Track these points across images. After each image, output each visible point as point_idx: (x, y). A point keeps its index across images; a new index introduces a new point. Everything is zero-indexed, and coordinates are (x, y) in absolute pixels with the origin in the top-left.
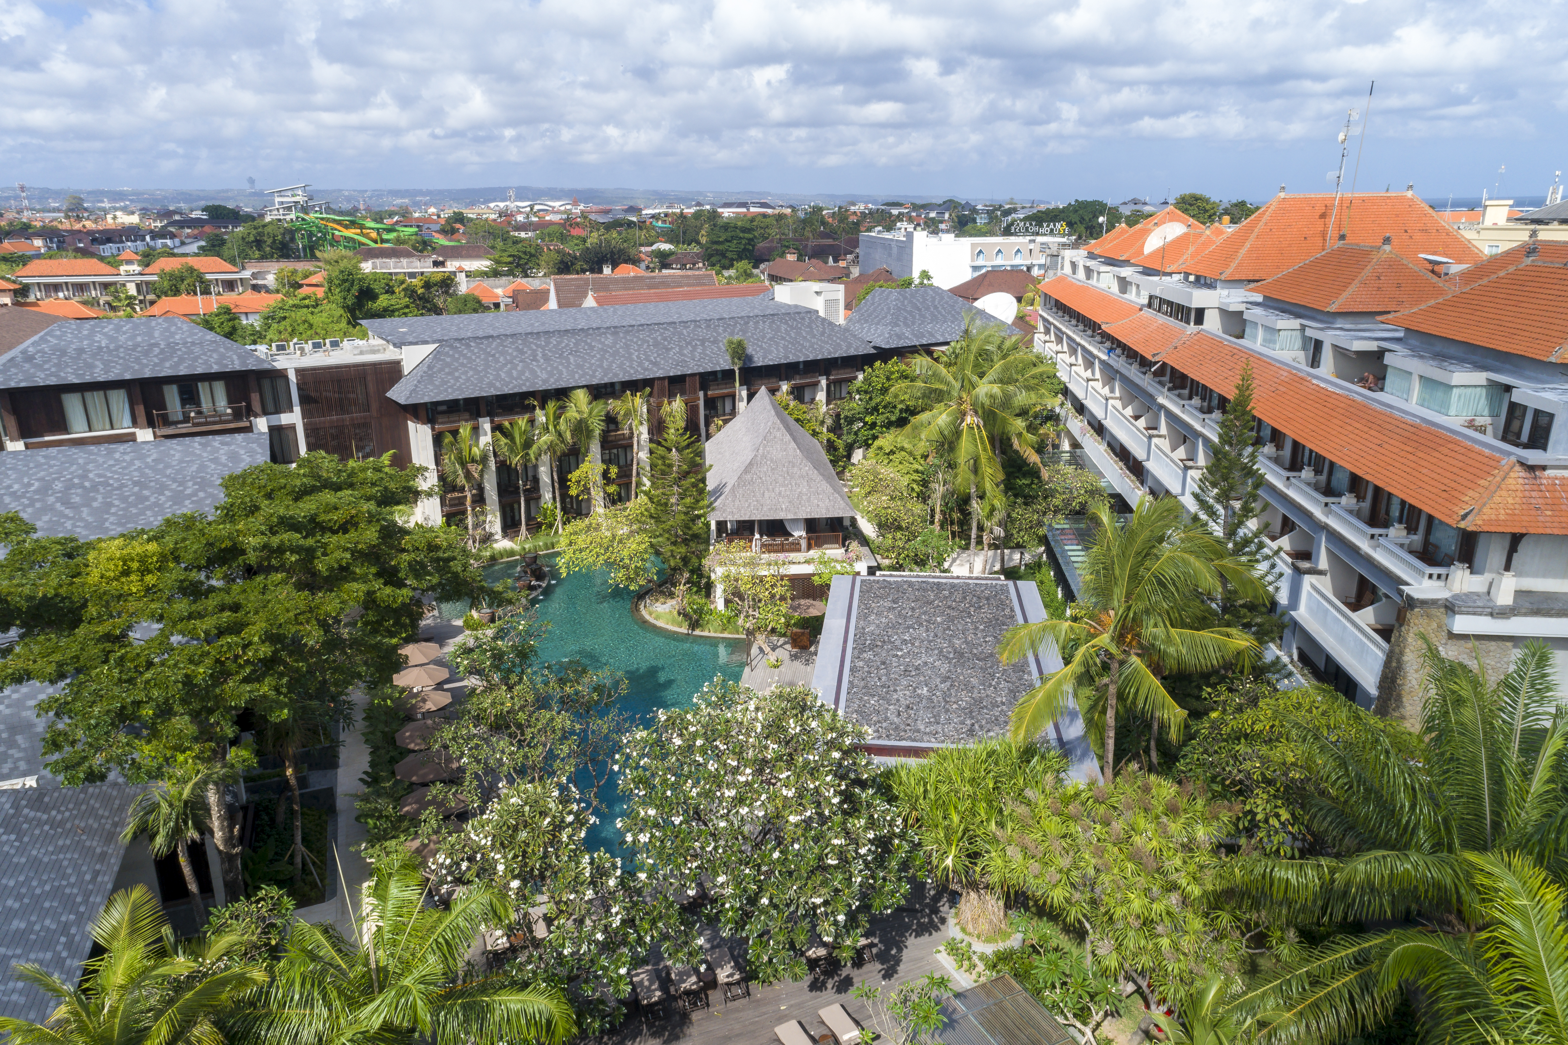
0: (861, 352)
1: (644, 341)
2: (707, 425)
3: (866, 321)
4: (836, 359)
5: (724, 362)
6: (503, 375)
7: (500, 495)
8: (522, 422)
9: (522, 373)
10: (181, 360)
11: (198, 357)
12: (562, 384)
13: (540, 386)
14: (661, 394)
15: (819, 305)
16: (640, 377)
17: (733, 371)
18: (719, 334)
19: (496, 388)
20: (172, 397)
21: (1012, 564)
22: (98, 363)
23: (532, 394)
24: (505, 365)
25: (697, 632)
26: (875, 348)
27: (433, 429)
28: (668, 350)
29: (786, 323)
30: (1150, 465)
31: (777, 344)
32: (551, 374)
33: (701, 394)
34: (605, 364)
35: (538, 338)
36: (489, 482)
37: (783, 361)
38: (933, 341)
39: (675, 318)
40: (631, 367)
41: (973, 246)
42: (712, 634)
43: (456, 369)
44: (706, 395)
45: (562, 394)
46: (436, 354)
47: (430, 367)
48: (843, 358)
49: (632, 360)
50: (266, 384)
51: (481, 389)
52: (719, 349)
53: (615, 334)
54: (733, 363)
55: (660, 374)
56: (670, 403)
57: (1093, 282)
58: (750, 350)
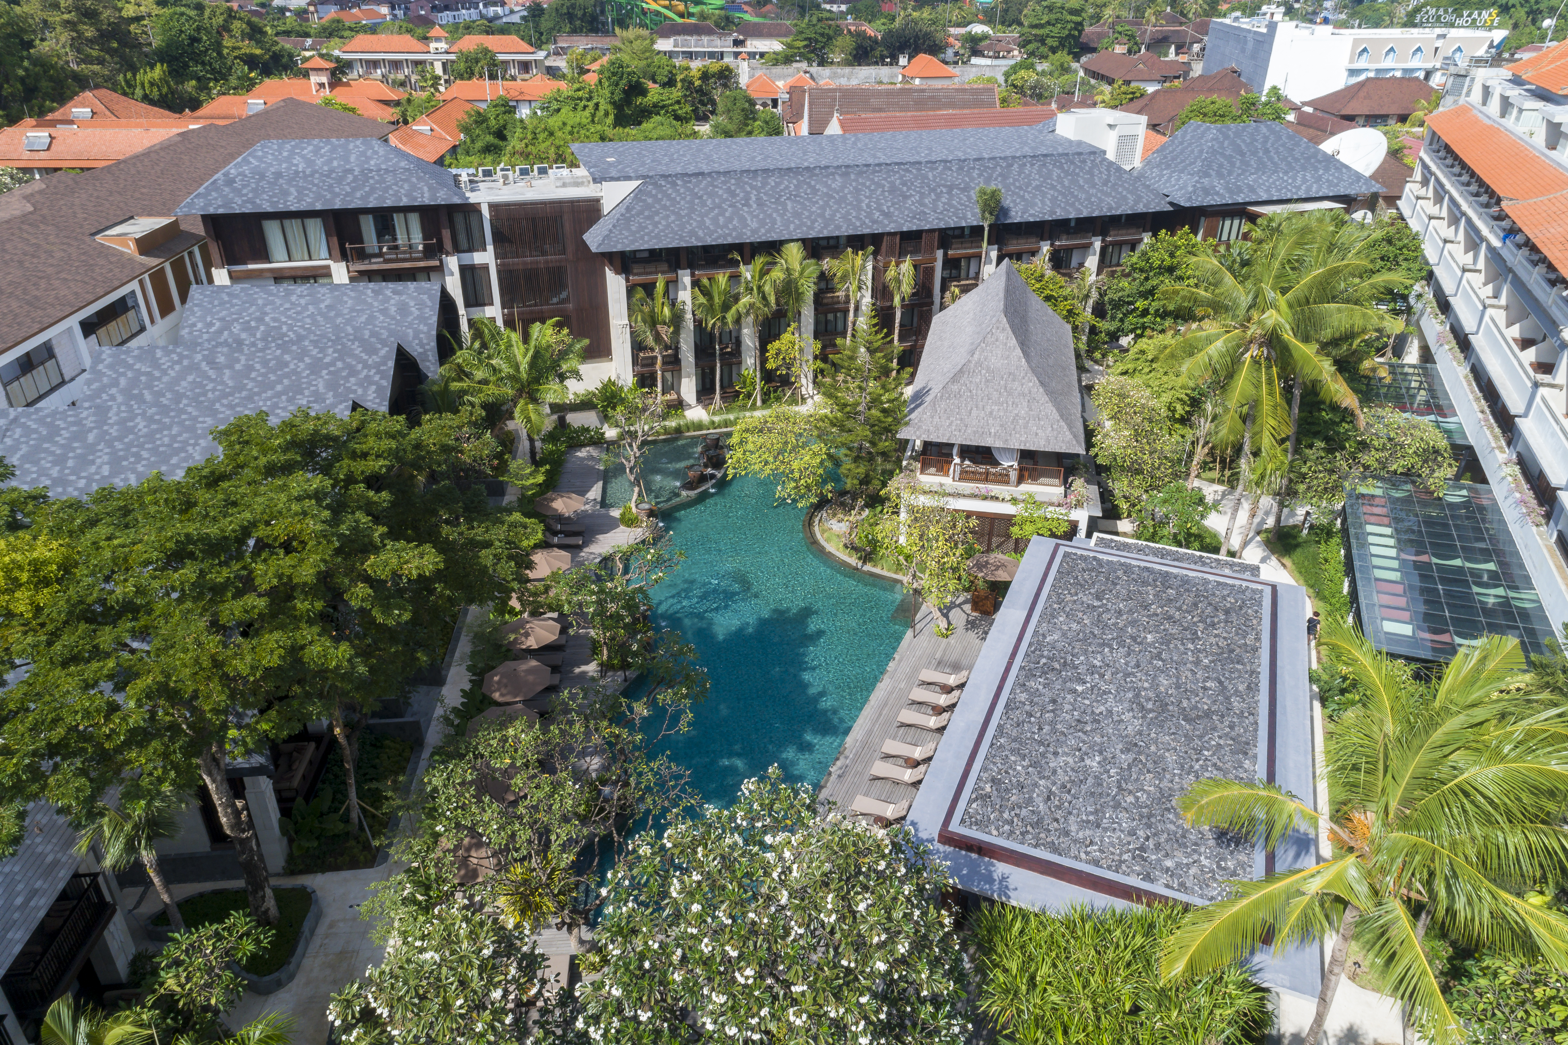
0: (1153, 208)
1: (878, 185)
2: (944, 289)
3: (1168, 167)
4: (1120, 216)
5: (972, 217)
6: (708, 222)
7: (697, 357)
8: (722, 278)
9: (730, 220)
10: (373, 190)
11: (389, 187)
12: (774, 237)
13: (748, 237)
14: (890, 253)
15: (1109, 145)
16: (867, 231)
17: (982, 227)
18: (972, 179)
19: (698, 238)
20: (368, 228)
21: (1291, 522)
22: (292, 190)
23: (739, 247)
24: (712, 209)
25: (868, 567)
26: (1171, 204)
27: (627, 280)
28: (906, 197)
29: (1061, 167)
30: (1525, 425)
31: (1044, 195)
32: (762, 223)
33: (940, 254)
34: (828, 213)
35: (754, 178)
36: (686, 342)
37: (1048, 218)
38: (1254, 198)
39: (922, 157)
40: (858, 218)
41: (1356, 42)
42: (885, 573)
43: (657, 213)
44: (945, 255)
45: (773, 248)
46: (637, 193)
47: (628, 209)
48: (1128, 216)
49: (860, 209)
50: (459, 219)
51: (681, 238)
52: (969, 198)
53: (846, 175)
54: (983, 218)
55: (891, 228)
56: (897, 265)
57: (1509, 122)
58: (1007, 202)
